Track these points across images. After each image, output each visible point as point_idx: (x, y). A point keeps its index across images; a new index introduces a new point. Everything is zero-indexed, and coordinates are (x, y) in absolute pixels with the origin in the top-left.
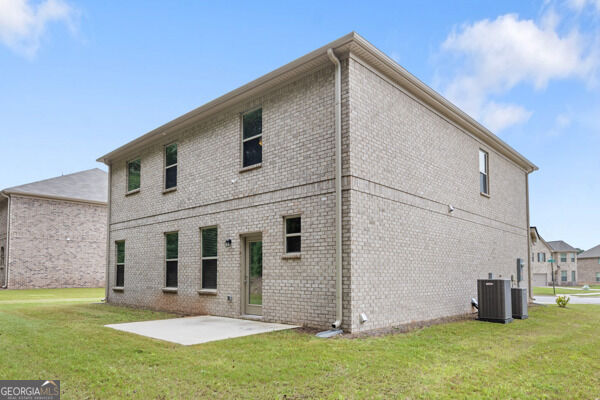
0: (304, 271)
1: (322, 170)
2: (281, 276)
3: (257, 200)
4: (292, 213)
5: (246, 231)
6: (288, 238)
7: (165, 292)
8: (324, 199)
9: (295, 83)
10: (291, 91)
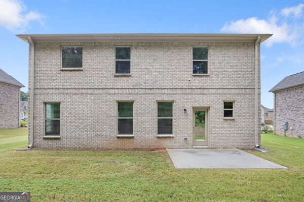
0: (237, 125)
1: (246, 84)
2: (223, 127)
3: (206, 91)
4: (229, 100)
5: (198, 105)
6: (225, 111)
7: (118, 138)
8: (247, 96)
9: (231, 43)
10: (229, 46)
